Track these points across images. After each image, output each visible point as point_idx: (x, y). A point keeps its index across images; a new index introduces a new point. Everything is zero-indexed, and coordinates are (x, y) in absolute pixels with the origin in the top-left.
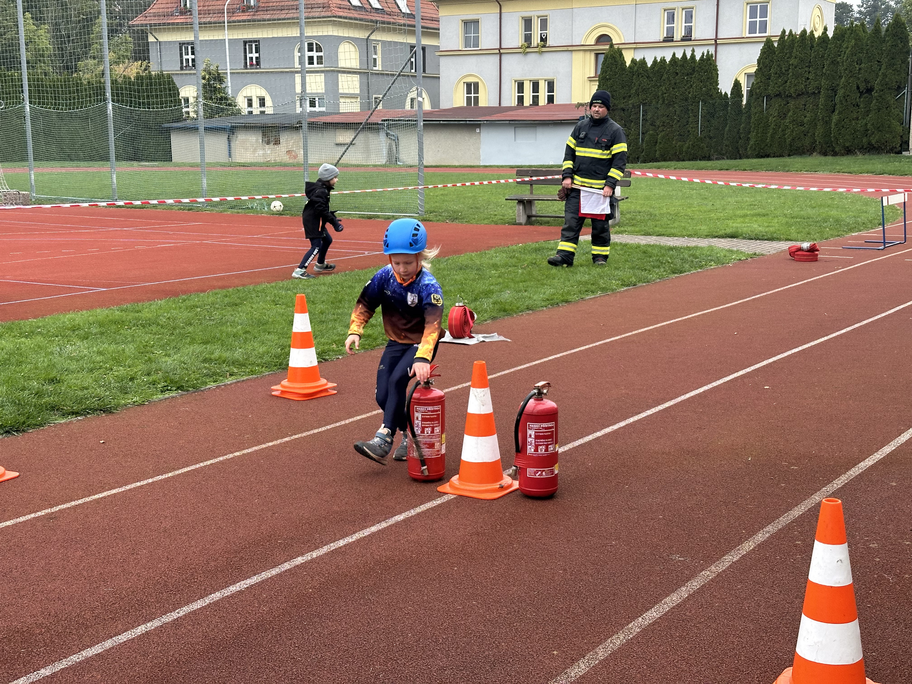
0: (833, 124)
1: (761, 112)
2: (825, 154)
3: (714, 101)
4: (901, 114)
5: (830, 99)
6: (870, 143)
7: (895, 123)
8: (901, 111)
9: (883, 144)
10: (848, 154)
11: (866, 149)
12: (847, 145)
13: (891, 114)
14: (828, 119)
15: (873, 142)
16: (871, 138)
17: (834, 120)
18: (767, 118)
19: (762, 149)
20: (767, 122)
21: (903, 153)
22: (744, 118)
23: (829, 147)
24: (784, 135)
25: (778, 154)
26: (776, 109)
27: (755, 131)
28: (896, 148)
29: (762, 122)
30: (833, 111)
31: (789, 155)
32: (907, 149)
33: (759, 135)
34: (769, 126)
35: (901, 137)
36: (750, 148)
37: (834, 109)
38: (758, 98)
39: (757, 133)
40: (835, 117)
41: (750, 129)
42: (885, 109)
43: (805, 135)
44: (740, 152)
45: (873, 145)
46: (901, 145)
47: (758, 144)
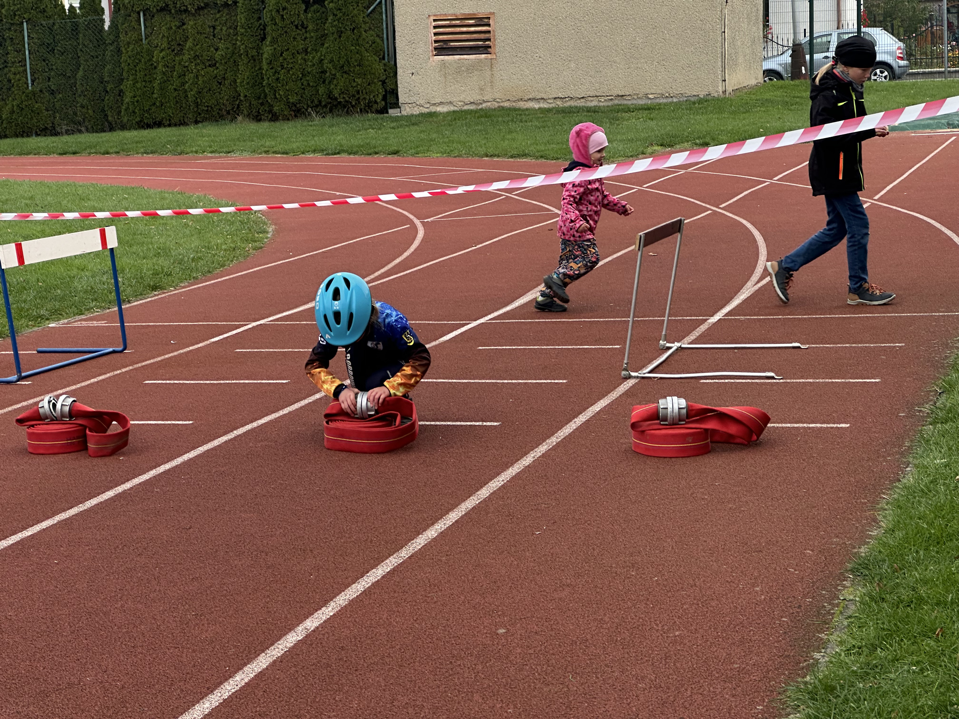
0: (264, 62)
1: (137, 42)
2: (258, 119)
3: (51, 21)
4: (378, 40)
5: (256, 16)
6: (330, 95)
7: (370, 58)
8: (378, 36)
9: (354, 96)
10: (296, 116)
11: (325, 106)
12: (291, 101)
13: (361, 42)
14: (254, 52)
15: (336, 93)
16: (332, 86)
17: (265, 56)
18: (150, 53)
19: (148, 111)
20: (150, 60)
21: (391, 111)
22: (108, 53)
23: (262, 104)
24: (183, 84)
25: (176, 120)
26: (164, 36)
27: (131, 78)
28: (376, 102)
29: (140, 61)
30: (263, 39)
31: (196, 122)
32: (396, 105)
33: (139, 85)
34: (155, 68)
35: (384, 82)
36: (126, 110)
37: (265, 34)
38: (130, 16)
39: (135, 82)
40: (267, 50)
41: (122, 75)
42: (349, 33)
43: (220, 84)
44: (110, 118)
45: (336, 99)
46: (384, 98)
47: (137, 101)
